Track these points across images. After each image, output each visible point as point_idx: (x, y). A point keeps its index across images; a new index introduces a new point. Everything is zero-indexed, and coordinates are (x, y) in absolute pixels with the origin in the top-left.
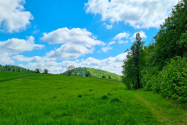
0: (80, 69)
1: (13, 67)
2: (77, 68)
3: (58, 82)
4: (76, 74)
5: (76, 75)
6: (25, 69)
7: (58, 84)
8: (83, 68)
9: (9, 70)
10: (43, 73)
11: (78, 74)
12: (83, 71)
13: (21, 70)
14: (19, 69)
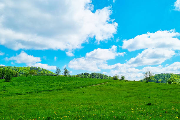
0: (161, 76)
1: (97, 74)
2: (158, 74)
3: (132, 89)
4: (157, 80)
5: (157, 82)
6: (107, 76)
7: (131, 91)
8: (165, 75)
9: (94, 77)
10: (120, 80)
11: (160, 80)
12: (166, 78)
13: (104, 77)
14: (102, 76)
